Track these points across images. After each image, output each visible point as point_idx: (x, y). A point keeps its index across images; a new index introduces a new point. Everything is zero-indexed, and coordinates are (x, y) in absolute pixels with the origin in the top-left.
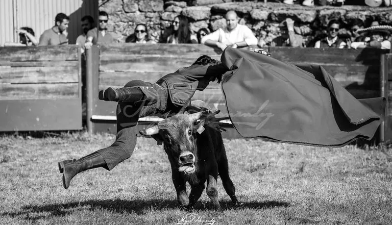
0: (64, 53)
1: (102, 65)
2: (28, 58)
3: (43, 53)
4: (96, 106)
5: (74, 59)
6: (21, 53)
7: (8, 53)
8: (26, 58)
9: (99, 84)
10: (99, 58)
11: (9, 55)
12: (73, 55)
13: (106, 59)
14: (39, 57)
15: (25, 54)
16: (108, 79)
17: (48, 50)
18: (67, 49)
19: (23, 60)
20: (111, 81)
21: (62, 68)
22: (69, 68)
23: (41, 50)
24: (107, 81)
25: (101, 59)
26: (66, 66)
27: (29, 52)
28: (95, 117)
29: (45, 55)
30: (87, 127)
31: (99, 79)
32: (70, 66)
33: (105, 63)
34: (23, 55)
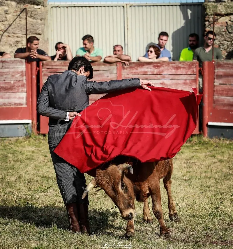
0: (184, 68)
1: (217, 78)
2: (154, 72)
3: (166, 67)
4: (211, 114)
5: (193, 73)
6: (147, 68)
7: (136, 67)
8: (151, 72)
9: (214, 95)
10: (215, 73)
11: (137, 69)
12: (191, 69)
13: (221, 74)
14: (163, 71)
15: (151, 68)
16: (223, 91)
17: (170, 65)
18: (187, 65)
19: (149, 74)
20: (225, 92)
21: (182, 81)
22: (188, 81)
23: (164, 66)
24: (221, 92)
25: (216, 74)
26: (186, 80)
27: (154, 66)
28: (210, 123)
29: (168, 69)
30: (203, 132)
31: (214, 91)
32: (189, 79)
33: (219, 77)
34: (149, 70)
